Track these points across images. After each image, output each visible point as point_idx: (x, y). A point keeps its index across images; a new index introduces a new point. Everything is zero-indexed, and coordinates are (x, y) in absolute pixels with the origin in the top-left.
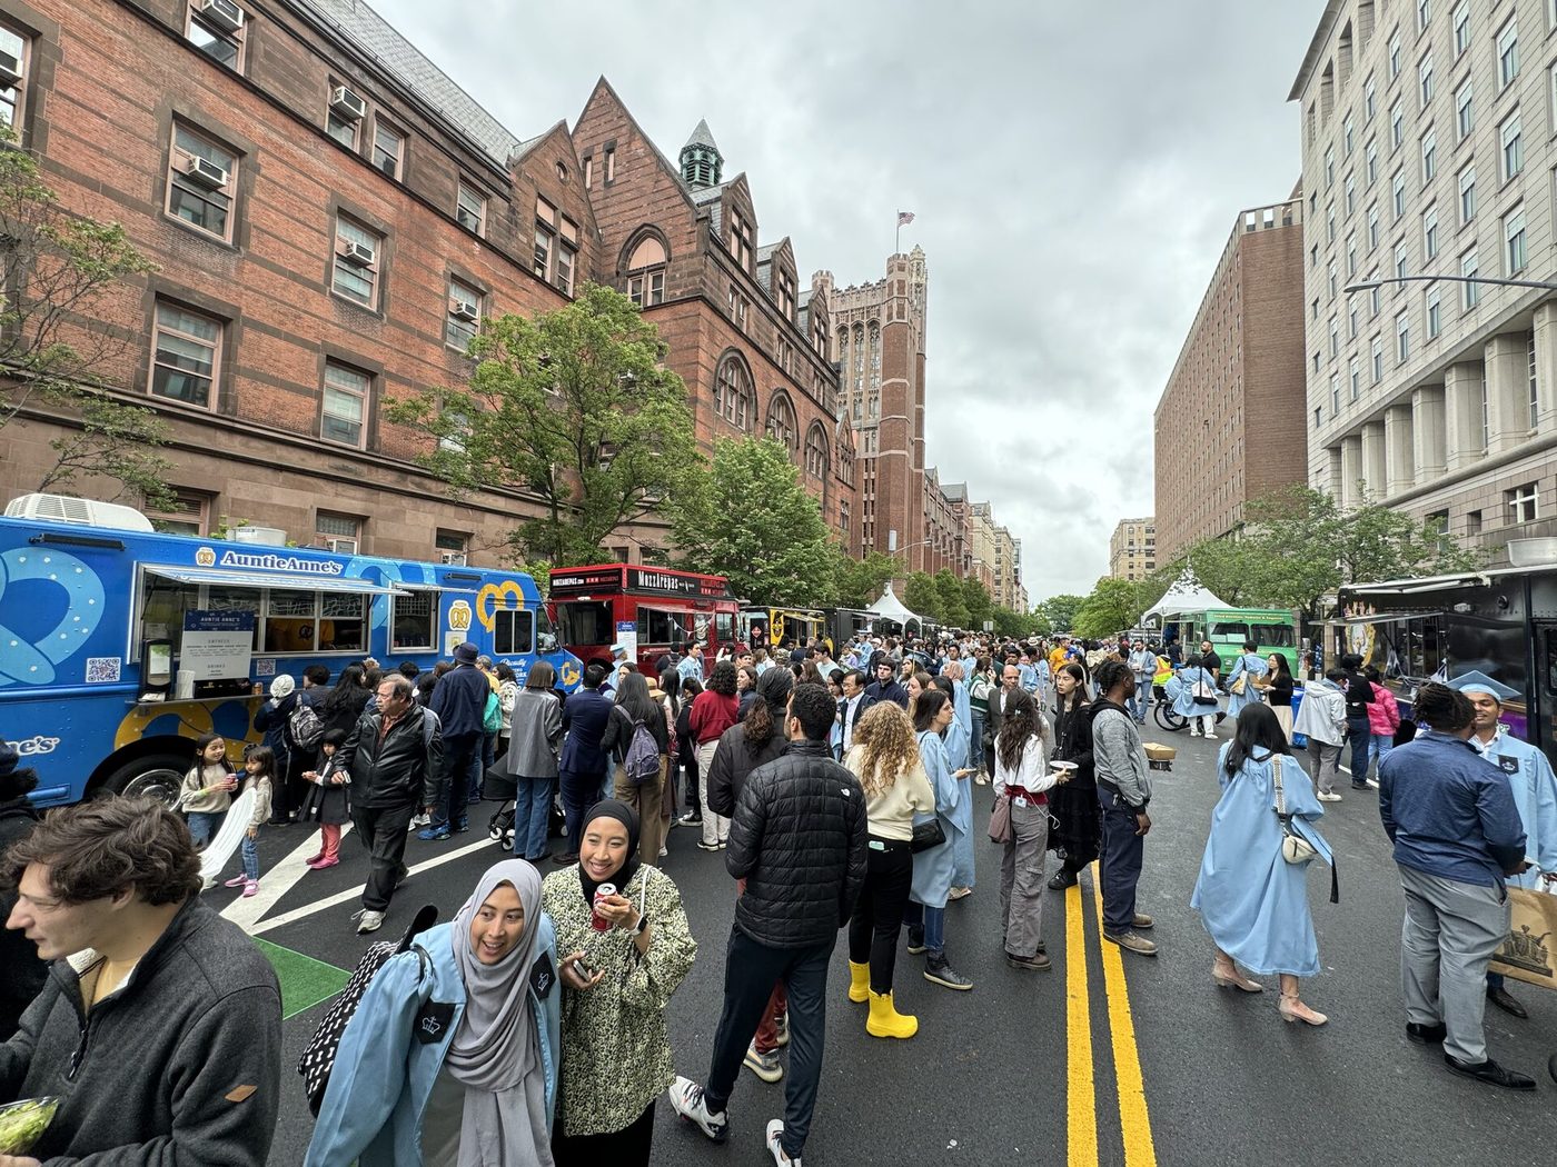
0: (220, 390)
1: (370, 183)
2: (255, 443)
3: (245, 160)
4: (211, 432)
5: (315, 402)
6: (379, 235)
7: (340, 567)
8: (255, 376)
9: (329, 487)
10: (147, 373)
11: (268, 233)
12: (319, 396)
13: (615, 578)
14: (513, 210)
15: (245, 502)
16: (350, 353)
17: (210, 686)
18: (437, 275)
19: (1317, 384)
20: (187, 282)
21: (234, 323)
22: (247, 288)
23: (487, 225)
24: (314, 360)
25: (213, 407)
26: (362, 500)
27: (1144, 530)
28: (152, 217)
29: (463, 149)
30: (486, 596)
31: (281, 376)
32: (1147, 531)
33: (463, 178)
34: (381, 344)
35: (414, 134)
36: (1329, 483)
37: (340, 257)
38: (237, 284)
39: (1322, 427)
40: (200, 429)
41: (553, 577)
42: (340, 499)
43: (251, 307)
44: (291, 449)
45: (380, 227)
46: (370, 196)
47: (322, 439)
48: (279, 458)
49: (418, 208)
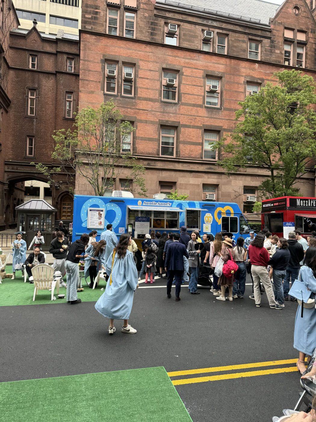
0: (176, 149)
1: (216, 60)
2: (185, 165)
3: (180, 72)
4: (174, 164)
5: (201, 147)
6: (219, 78)
7: (171, 204)
8: (185, 143)
9: (206, 176)
10: (159, 150)
11: (186, 94)
12: (202, 144)
13: (284, 203)
14: (272, 42)
15: (183, 184)
16: (211, 126)
17: (141, 236)
18: (241, 84)
20: (167, 119)
21: (178, 127)
22: (181, 114)
23: (261, 54)
24: (200, 132)
25: (174, 156)
26: (216, 179)
28: (159, 102)
29: (250, 28)
30: (218, 212)
31: (191, 141)
33: (250, 39)
34: (221, 119)
35: (230, 33)
37: (208, 92)
38: (179, 114)
40: (171, 163)
41: (263, 203)
42: (209, 179)
43: (183, 120)
44: (194, 165)
45: (220, 75)
46: (216, 65)
47: (204, 159)
48: (191, 168)
49: (233, 61)
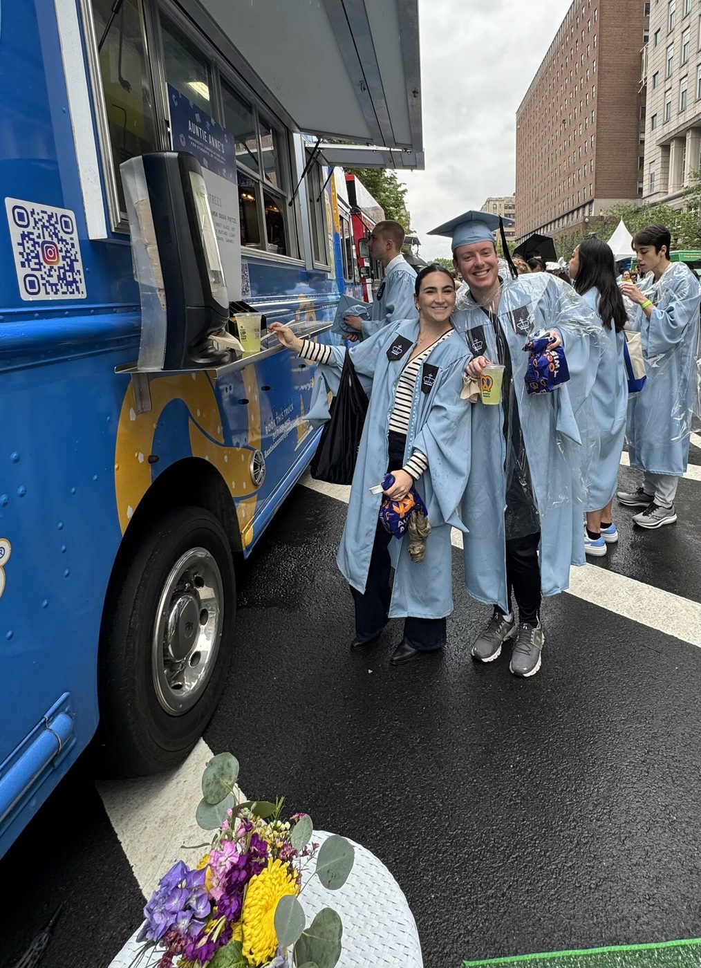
19: (654, 97)
27: (503, 206)
32: (506, 208)
36: (659, 171)
39: (657, 129)
